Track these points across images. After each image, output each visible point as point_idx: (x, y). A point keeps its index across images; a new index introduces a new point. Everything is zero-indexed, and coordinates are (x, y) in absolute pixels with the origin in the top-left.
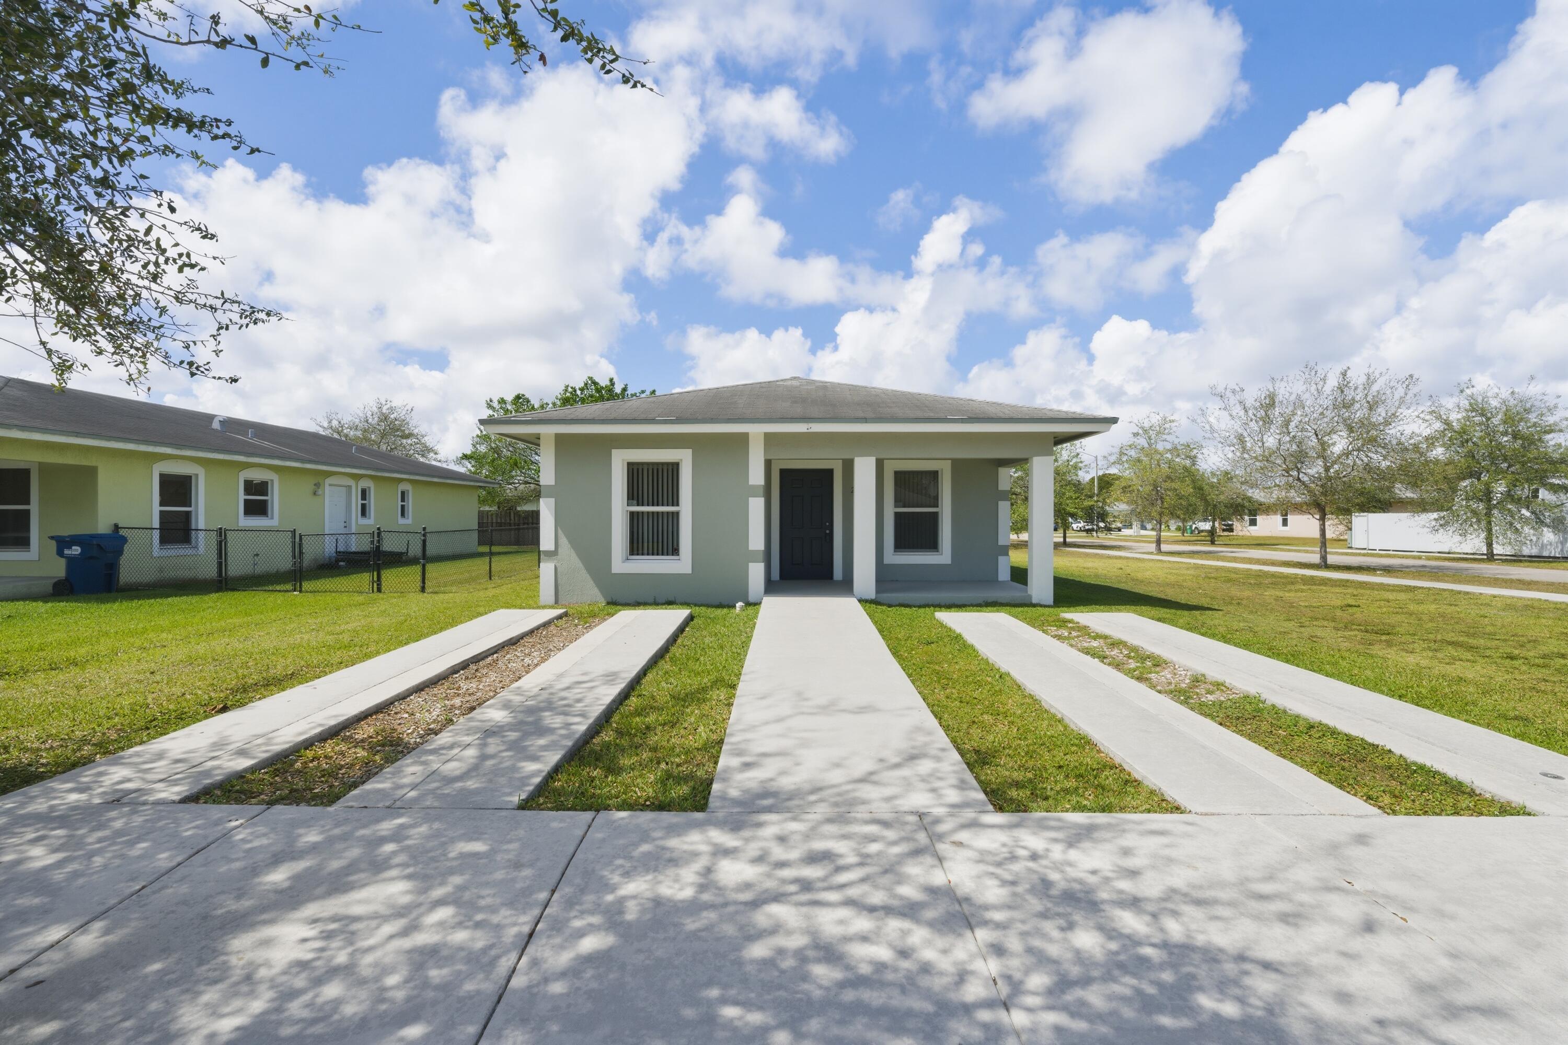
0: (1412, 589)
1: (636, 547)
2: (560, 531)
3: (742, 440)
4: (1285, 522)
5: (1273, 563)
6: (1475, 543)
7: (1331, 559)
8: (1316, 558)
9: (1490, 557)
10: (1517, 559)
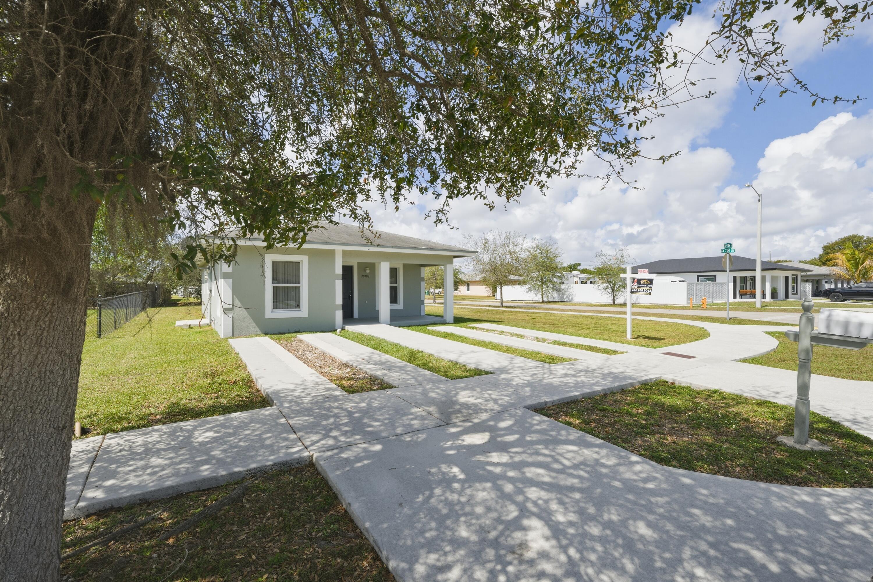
0: (538, 313)
1: (278, 303)
2: (235, 297)
3: (333, 252)
4: (468, 290)
5: (490, 306)
6: (538, 298)
7: (504, 304)
8: (499, 304)
9: (543, 302)
10: (549, 302)
